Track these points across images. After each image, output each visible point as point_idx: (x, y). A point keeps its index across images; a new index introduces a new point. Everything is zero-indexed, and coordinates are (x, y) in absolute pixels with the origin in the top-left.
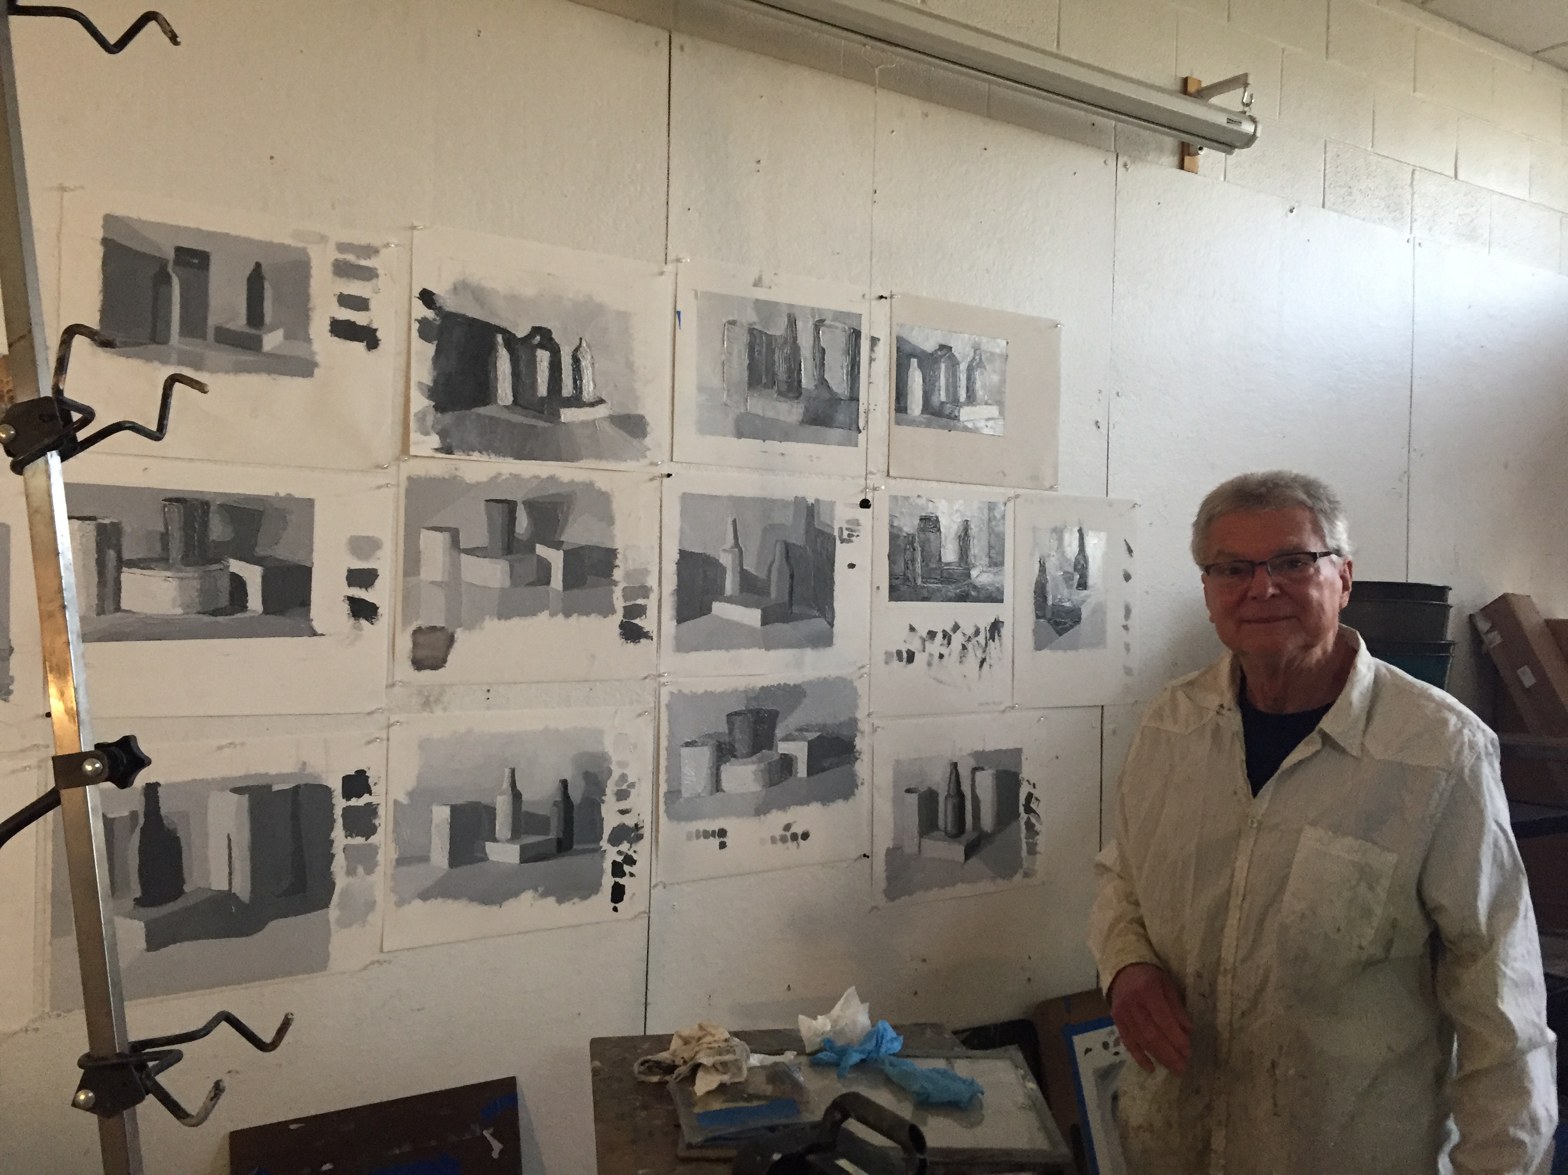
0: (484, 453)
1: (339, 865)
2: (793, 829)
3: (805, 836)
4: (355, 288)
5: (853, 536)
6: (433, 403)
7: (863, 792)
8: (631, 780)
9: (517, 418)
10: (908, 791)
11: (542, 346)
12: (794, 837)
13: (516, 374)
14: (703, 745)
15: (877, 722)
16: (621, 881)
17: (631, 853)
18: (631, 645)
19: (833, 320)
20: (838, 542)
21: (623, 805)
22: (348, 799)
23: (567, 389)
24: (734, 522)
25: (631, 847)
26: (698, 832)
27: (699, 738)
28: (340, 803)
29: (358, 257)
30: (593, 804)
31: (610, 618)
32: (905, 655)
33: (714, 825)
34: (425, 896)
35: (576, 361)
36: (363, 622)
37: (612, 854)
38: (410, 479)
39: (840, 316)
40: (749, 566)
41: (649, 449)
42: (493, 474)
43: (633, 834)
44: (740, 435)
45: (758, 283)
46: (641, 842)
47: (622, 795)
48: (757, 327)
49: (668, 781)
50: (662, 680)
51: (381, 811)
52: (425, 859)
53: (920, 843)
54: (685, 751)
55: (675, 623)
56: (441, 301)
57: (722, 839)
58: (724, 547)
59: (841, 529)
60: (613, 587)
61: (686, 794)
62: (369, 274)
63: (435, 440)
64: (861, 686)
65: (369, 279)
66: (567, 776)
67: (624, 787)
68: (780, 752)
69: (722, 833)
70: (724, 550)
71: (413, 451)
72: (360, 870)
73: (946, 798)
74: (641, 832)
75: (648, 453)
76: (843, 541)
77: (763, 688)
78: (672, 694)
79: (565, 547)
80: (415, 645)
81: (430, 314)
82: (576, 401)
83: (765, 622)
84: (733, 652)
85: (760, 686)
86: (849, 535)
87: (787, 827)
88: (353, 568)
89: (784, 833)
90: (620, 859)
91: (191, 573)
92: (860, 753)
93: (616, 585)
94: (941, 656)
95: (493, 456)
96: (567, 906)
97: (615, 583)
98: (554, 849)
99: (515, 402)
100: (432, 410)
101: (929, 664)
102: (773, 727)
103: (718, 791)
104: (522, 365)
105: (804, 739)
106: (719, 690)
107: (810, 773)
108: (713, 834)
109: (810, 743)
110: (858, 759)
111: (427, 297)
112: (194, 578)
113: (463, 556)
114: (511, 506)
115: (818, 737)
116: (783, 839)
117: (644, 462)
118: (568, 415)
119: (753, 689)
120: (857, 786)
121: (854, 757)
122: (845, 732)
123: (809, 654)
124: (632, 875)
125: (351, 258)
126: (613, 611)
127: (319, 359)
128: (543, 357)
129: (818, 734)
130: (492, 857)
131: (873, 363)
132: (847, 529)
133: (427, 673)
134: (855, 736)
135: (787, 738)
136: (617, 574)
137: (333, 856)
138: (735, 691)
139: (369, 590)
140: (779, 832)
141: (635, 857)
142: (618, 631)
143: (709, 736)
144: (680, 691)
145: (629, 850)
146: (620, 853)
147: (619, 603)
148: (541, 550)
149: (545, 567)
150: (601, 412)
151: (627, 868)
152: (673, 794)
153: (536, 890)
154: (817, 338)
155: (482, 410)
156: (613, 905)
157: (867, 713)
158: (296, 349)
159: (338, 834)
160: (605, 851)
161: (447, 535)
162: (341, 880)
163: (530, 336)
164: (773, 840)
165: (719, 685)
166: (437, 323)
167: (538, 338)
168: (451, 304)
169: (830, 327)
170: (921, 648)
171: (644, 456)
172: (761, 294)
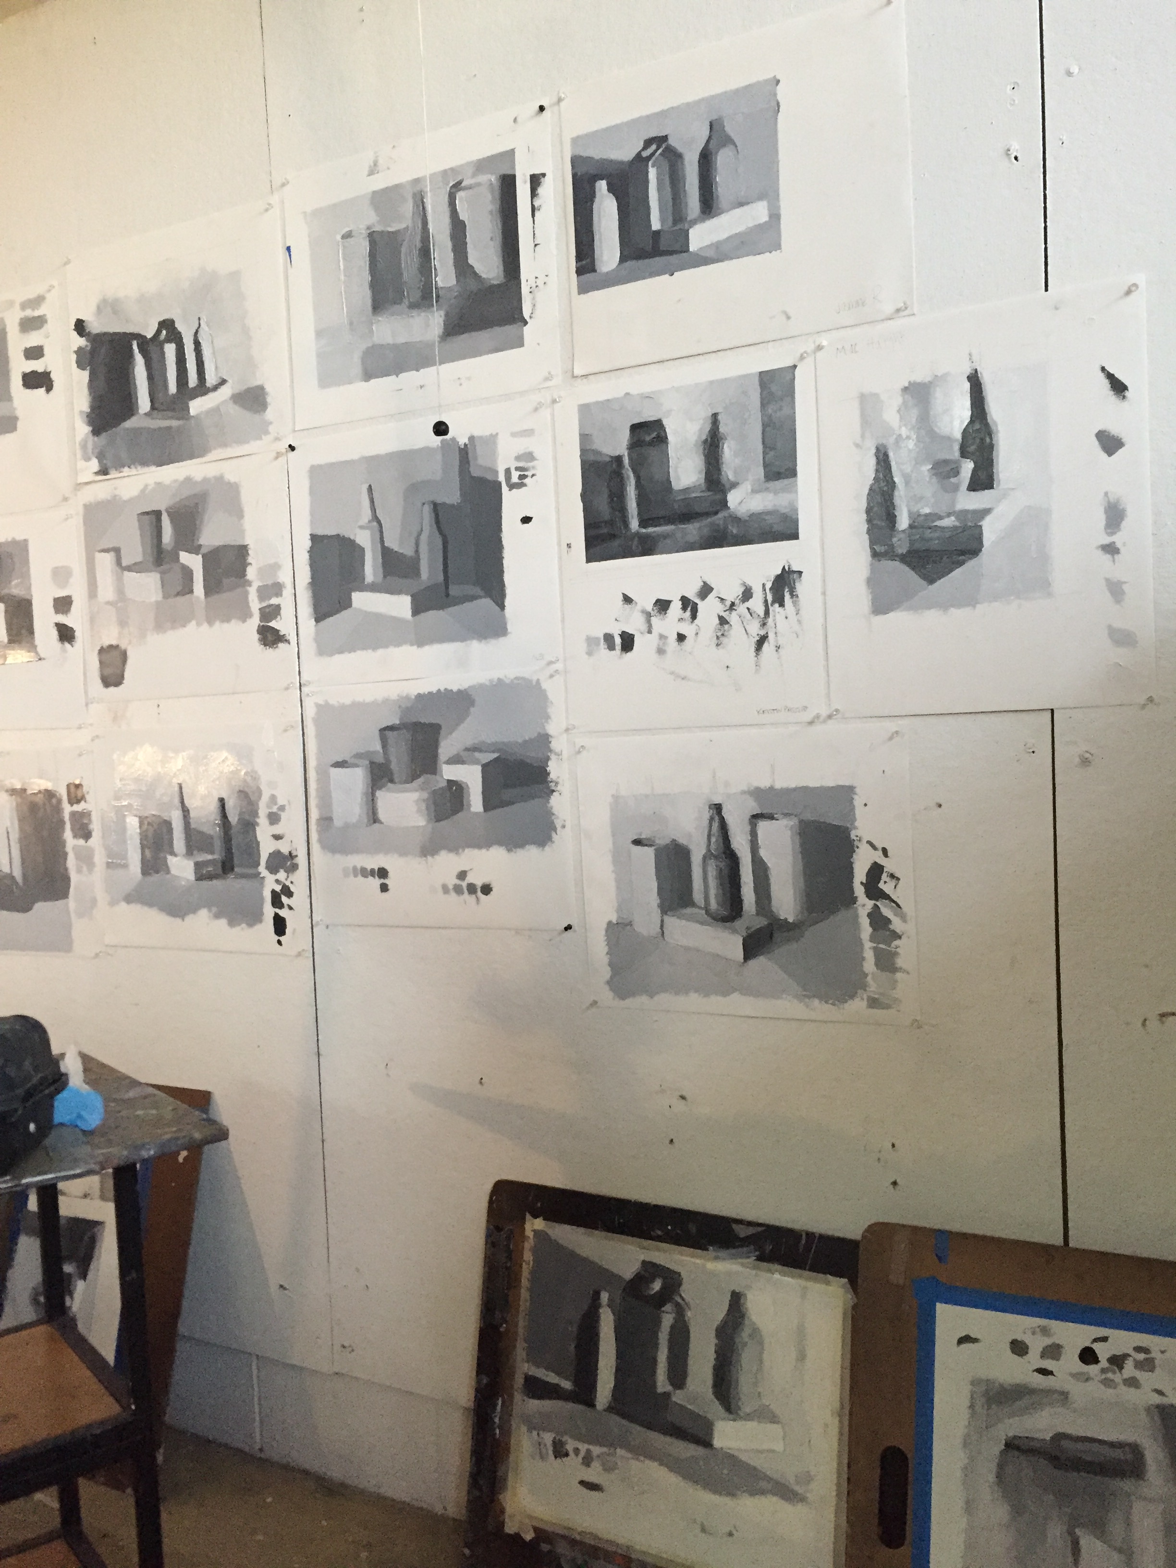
0: (132, 466)
1: (71, 862)
2: (470, 879)
3: (487, 889)
4: (34, 339)
5: (525, 477)
6: (90, 429)
7: (563, 839)
8: (281, 802)
9: (155, 423)
10: (637, 842)
11: (168, 340)
12: (472, 889)
13: (150, 378)
14: (356, 766)
15: (580, 741)
16: (283, 913)
17: (288, 883)
18: (270, 651)
19: (474, 175)
20: (505, 488)
21: (277, 829)
22: (72, 805)
23: (193, 380)
24: (370, 488)
25: (288, 877)
26: (355, 868)
27: (351, 758)
28: (67, 809)
29: (33, 310)
30: (249, 825)
31: (249, 621)
32: (618, 641)
33: (373, 862)
35: (197, 344)
36: (67, 645)
37: (270, 883)
38: (85, 506)
40: (392, 543)
41: (271, 423)
42: (142, 487)
43: (289, 863)
44: (368, 375)
45: (373, 171)
46: (298, 873)
47: (274, 819)
48: (378, 228)
49: (319, 807)
50: (306, 689)
51: (94, 817)
52: (125, 866)
53: (662, 921)
54: (335, 772)
55: (313, 622)
56: (89, 325)
57: (382, 881)
58: (361, 523)
59: (508, 472)
60: (248, 588)
61: (338, 823)
62: (40, 322)
63: (94, 465)
64: (553, 689)
65: (40, 327)
66: (224, 796)
67: (275, 809)
68: (446, 777)
69: (382, 873)
70: (361, 527)
72: (85, 869)
73: (705, 858)
74: (295, 861)
75: (271, 428)
76: (512, 486)
77: (419, 696)
78: (318, 706)
79: (204, 550)
80: (101, 662)
81: (82, 342)
82: (202, 389)
83: (416, 611)
84: (380, 652)
85: (416, 694)
86: (522, 477)
87: (462, 875)
88: (56, 597)
89: (458, 882)
90: (278, 888)
92: (557, 783)
93: (250, 585)
94: (681, 638)
95: (139, 468)
96: (236, 930)
97: (249, 583)
98: (220, 871)
99: (153, 408)
100: (90, 435)
101: (661, 651)
102: (435, 745)
103: (375, 822)
104: (155, 365)
105: (475, 762)
106: (369, 699)
107: (488, 805)
108: (372, 873)
109: (485, 767)
110: (553, 791)
111: (80, 327)
113: (126, 573)
114: (158, 514)
115: (496, 760)
116: (458, 890)
117: (267, 439)
118: (196, 406)
119: (407, 697)
120: (555, 829)
121: (548, 788)
122: (531, 755)
124: (290, 908)
125: (29, 313)
126: (250, 615)
128: (170, 350)
129: (496, 755)
130: (174, 871)
131: (537, 214)
132: (517, 469)
133: (112, 689)
134: (548, 759)
135: (456, 760)
136: (251, 573)
137: (66, 854)
138: (386, 701)
139: (68, 615)
140: (453, 881)
141: (292, 889)
142: (256, 636)
143: (358, 756)
144: (326, 701)
145: (286, 880)
146: (277, 881)
147: (255, 605)
148: (185, 558)
149: (188, 573)
150: (225, 392)
151: (284, 899)
152: (326, 820)
153: (210, 911)
154: (454, 213)
155: (129, 424)
156: (277, 938)
157: (564, 726)
159: (68, 834)
160: (263, 878)
161: (112, 554)
162: (74, 877)
163: (158, 332)
164: (445, 889)
165: (370, 693)
166: (88, 348)
167: (164, 332)
168: (95, 326)
169: (469, 187)
170: (644, 627)
171: (267, 432)
172: (380, 182)
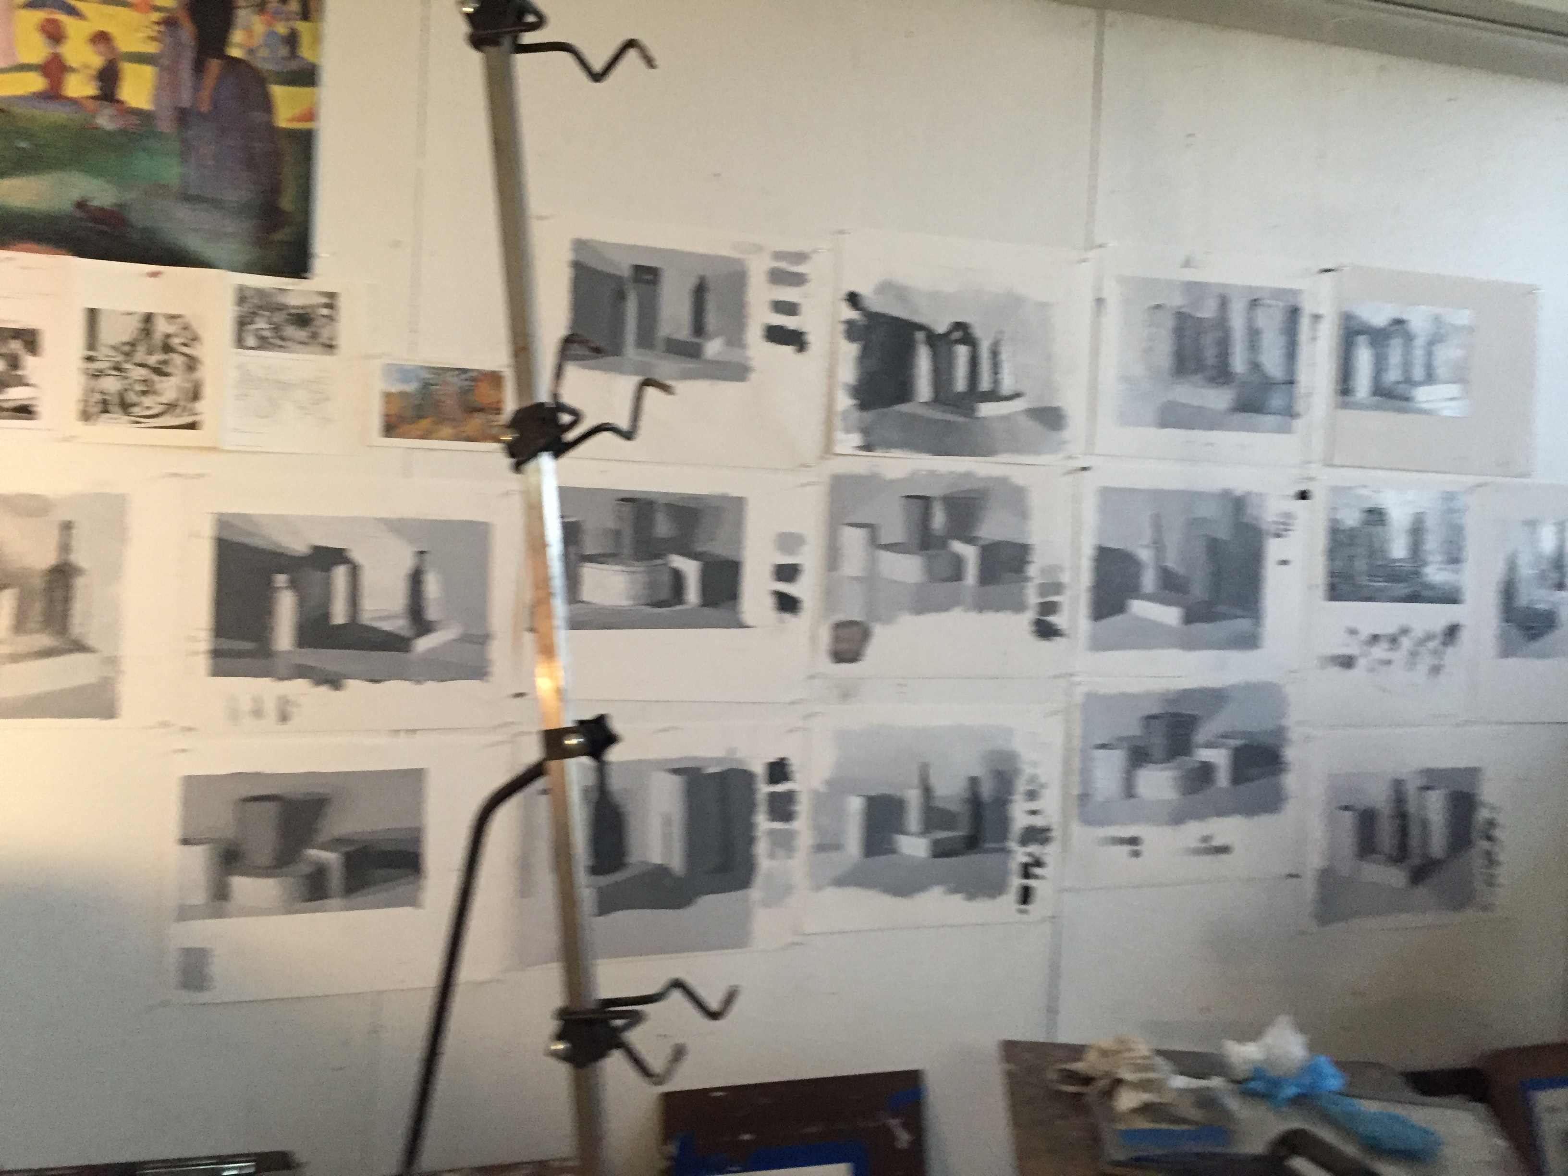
0: (903, 449)
1: (761, 848)
2: (1212, 842)
3: (1226, 850)
4: (788, 294)
5: (1287, 530)
6: (857, 402)
7: (1291, 806)
8: (1041, 780)
9: (937, 414)
10: (1344, 808)
11: (961, 341)
12: (1213, 850)
13: (936, 373)
14: (1116, 748)
15: (1310, 732)
16: (1031, 882)
17: (1040, 855)
18: (1044, 643)
19: (1270, 298)
20: (1268, 536)
21: (1033, 806)
22: (771, 785)
23: (985, 384)
24: (1156, 516)
25: (1040, 849)
26: (1109, 838)
27: (1113, 741)
28: (764, 789)
29: (791, 264)
30: (1002, 801)
31: (1024, 615)
32: (1343, 660)
33: (1127, 832)
34: (840, 882)
35: (995, 354)
36: (788, 616)
37: (1021, 855)
38: (833, 476)
39: (1278, 293)
40: (1172, 562)
41: (1066, 442)
42: (912, 471)
43: (1042, 836)
44: (1164, 424)
45: (1187, 263)
46: (1051, 845)
47: (1032, 795)
48: (1185, 310)
49: (1079, 783)
50: (1076, 679)
51: (800, 798)
52: (840, 847)
53: (1357, 866)
54: (1099, 753)
55: (1090, 620)
56: (867, 302)
57: (1135, 847)
58: (1143, 542)
59: (1273, 523)
60: (1027, 583)
61: (1098, 798)
62: (798, 280)
63: (856, 439)
64: (1292, 693)
65: (796, 284)
66: (977, 774)
67: (1035, 787)
68: (1199, 759)
69: (1136, 841)
70: (1143, 546)
71: (838, 449)
72: (781, 854)
73: (1388, 819)
74: (1050, 834)
75: (1065, 446)
76: (1274, 535)
77: (1182, 691)
78: (1085, 693)
79: (980, 542)
80: (835, 638)
81: (853, 314)
82: (993, 396)
83: (1186, 621)
84: (1150, 652)
85: (1181, 688)
86: (1282, 530)
87: (1206, 839)
88: (779, 563)
89: (1201, 845)
90: (1028, 860)
91: (640, 567)
92: (1288, 764)
93: (1030, 582)
94: (1386, 662)
95: (909, 452)
96: (975, 904)
97: (1029, 579)
98: (962, 846)
99: (934, 398)
100: (856, 409)
101: (1373, 671)
102: (1191, 733)
103: (1131, 797)
104: (942, 361)
105: (1226, 746)
106: (1134, 691)
107: (1232, 783)
108: (1126, 841)
109: (1233, 750)
110: (1286, 770)
111: (853, 299)
112: (640, 572)
113: (881, 552)
114: (927, 502)
115: (1243, 745)
116: (1201, 852)
117: (1061, 455)
118: (986, 409)
119: (1170, 692)
120: (1284, 800)
121: (1282, 768)
122: (1272, 741)
123: (1235, 657)
124: (1041, 877)
125: (783, 265)
126: (1026, 607)
127: (753, 363)
129: (1243, 742)
130: (902, 849)
131: (1314, 341)
132: (1280, 523)
133: (845, 666)
134: (1284, 745)
135: (1209, 745)
136: (1032, 570)
137: (756, 839)
138: (1152, 693)
139: (794, 584)
140: (1197, 844)
141: (1044, 859)
142: (1031, 628)
143: (1122, 739)
144: (1095, 691)
145: (1038, 852)
146: (1028, 854)
147: (1033, 600)
148: (958, 547)
149: (958, 563)
150: (1019, 405)
151: (1035, 871)
152: (1084, 798)
153: (945, 886)
154: (1251, 319)
155: (902, 408)
156: (1021, 906)
157: (1297, 721)
158: (733, 356)
159: (761, 818)
160: (1013, 851)
161: (866, 531)
162: (763, 862)
163: (950, 332)
164: (1189, 852)
165: (1134, 687)
166: (863, 324)
167: (958, 333)
168: (876, 304)
169: (1266, 305)
170: (1362, 653)
171: (1061, 450)
172: (1190, 275)
